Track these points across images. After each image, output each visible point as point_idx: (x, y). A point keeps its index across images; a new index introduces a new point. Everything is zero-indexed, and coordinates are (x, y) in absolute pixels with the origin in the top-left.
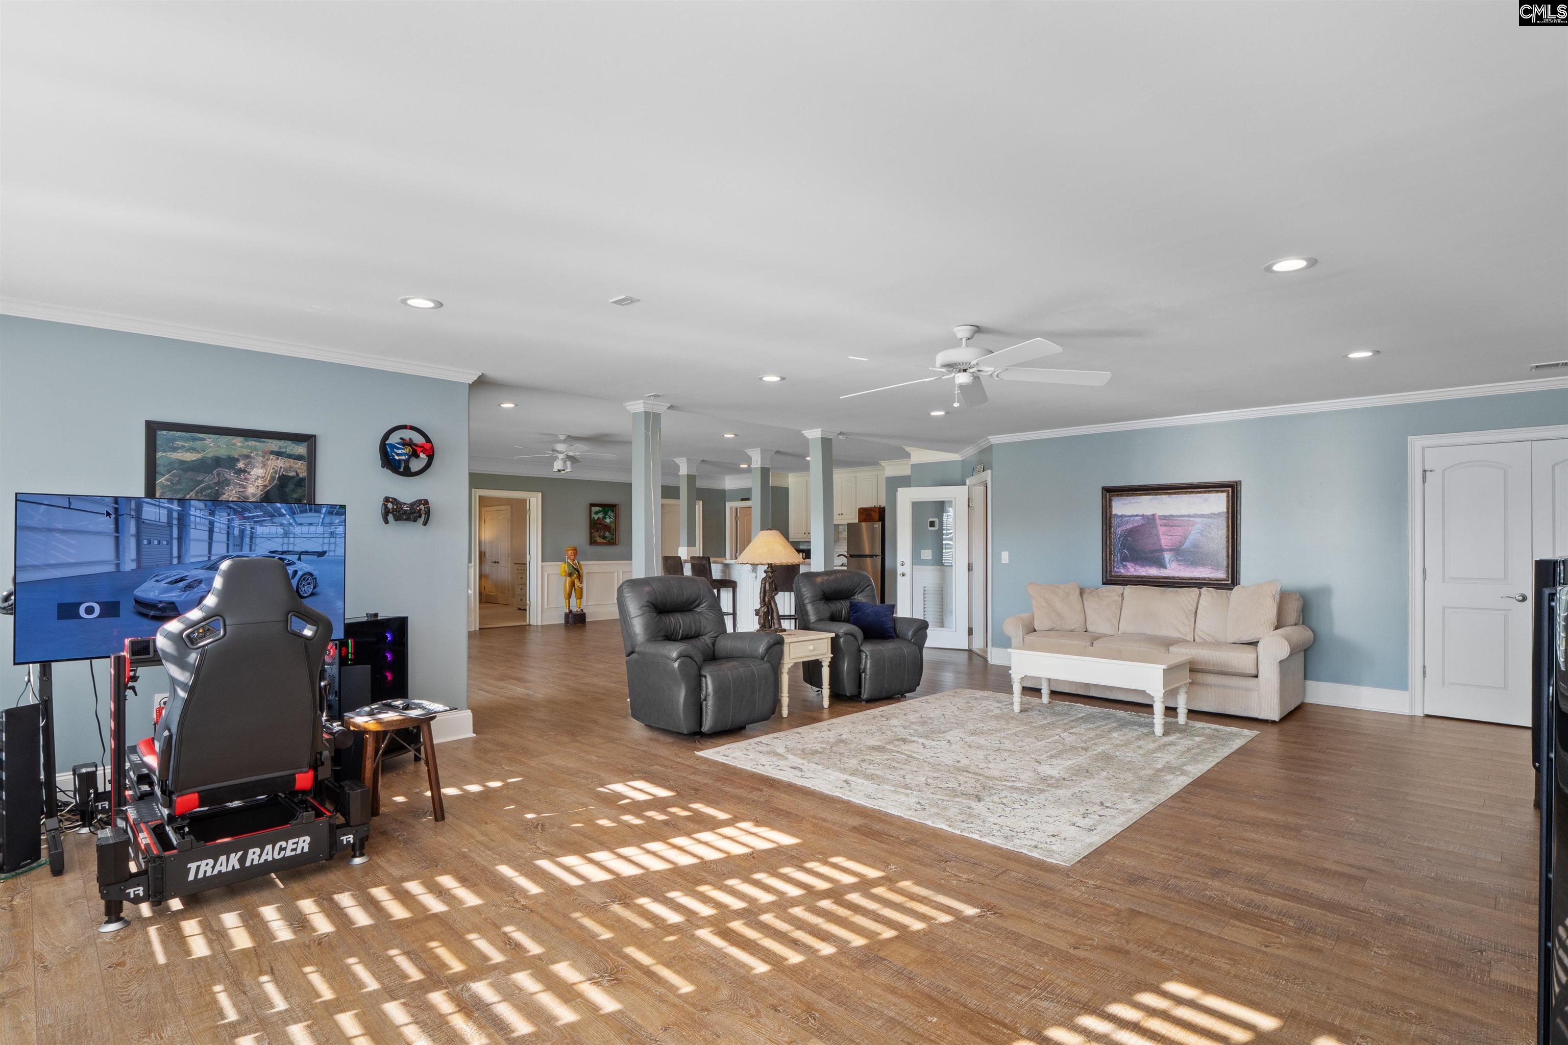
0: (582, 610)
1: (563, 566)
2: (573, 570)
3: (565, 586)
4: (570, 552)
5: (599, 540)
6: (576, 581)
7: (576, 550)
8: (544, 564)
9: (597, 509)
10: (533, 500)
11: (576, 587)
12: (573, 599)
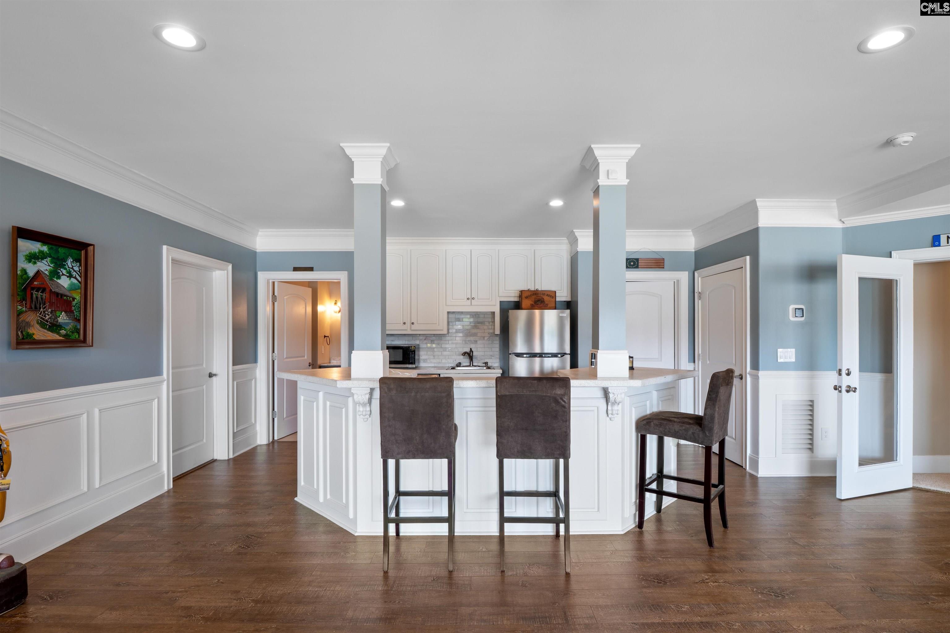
9: (34, 246)
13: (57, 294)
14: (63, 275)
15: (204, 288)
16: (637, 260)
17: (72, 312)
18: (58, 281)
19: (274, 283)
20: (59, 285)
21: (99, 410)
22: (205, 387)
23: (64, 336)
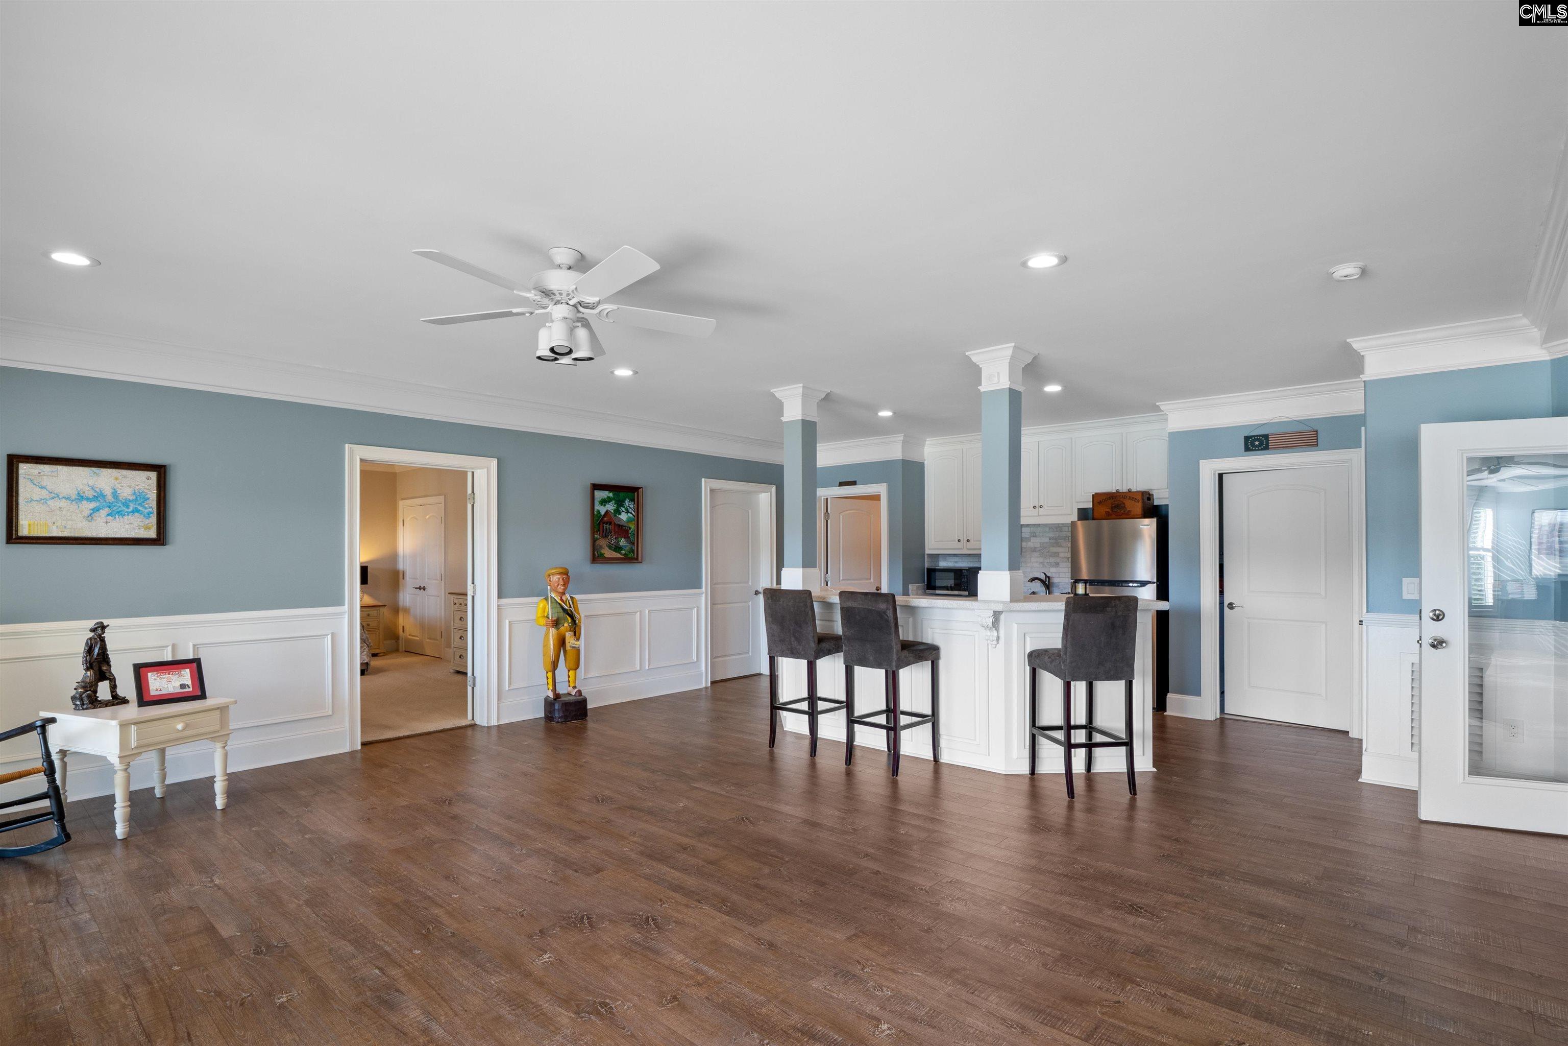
0: (580, 692)
1: (541, 605)
2: (562, 614)
3: (546, 646)
4: (555, 578)
5: (608, 553)
6: (569, 636)
7: (567, 574)
8: (504, 601)
9: (605, 494)
10: (481, 475)
11: (568, 648)
12: (562, 672)
13: (619, 525)
14: (623, 511)
15: (750, 511)
16: (1266, 437)
17: (629, 538)
18: (620, 516)
19: (827, 499)
20: (620, 519)
21: (649, 611)
22: (750, 603)
23: (624, 555)
